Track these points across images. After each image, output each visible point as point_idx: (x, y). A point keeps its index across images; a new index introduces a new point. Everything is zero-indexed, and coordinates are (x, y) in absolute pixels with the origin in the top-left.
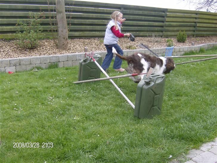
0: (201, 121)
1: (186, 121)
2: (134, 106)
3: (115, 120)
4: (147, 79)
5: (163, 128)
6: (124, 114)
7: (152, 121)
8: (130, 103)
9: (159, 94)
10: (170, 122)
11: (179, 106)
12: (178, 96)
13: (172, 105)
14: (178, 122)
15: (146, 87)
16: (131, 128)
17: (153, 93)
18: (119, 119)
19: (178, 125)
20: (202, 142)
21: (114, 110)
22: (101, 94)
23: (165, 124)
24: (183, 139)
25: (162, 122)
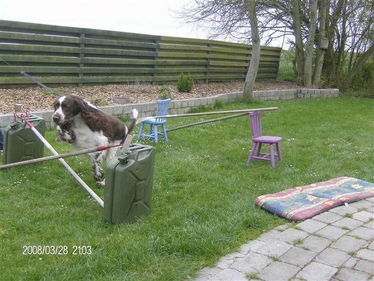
0: (217, 221)
1: (192, 223)
2: (102, 203)
3: (69, 229)
4: (122, 154)
5: (153, 237)
6: (86, 218)
7: (135, 227)
8: (96, 198)
9: (145, 179)
10: (166, 226)
11: (181, 198)
12: (179, 181)
13: (168, 198)
14: (179, 225)
15: (121, 169)
16: (99, 241)
17: (134, 178)
18: (77, 227)
19: (180, 230)
20: (220, 254)
21: (69, 213)
22: (45, 186)
23: (158, 230)
24: (188, 252)
25: (152, 227)
